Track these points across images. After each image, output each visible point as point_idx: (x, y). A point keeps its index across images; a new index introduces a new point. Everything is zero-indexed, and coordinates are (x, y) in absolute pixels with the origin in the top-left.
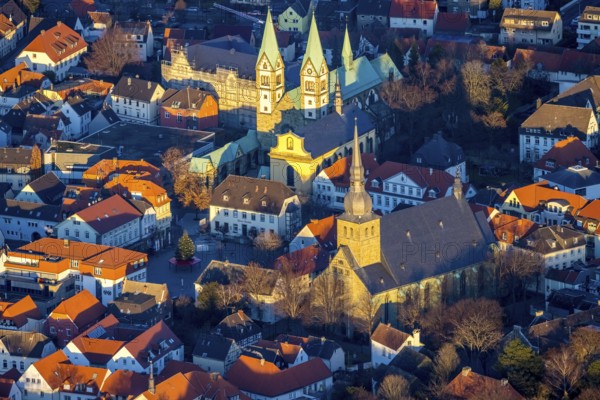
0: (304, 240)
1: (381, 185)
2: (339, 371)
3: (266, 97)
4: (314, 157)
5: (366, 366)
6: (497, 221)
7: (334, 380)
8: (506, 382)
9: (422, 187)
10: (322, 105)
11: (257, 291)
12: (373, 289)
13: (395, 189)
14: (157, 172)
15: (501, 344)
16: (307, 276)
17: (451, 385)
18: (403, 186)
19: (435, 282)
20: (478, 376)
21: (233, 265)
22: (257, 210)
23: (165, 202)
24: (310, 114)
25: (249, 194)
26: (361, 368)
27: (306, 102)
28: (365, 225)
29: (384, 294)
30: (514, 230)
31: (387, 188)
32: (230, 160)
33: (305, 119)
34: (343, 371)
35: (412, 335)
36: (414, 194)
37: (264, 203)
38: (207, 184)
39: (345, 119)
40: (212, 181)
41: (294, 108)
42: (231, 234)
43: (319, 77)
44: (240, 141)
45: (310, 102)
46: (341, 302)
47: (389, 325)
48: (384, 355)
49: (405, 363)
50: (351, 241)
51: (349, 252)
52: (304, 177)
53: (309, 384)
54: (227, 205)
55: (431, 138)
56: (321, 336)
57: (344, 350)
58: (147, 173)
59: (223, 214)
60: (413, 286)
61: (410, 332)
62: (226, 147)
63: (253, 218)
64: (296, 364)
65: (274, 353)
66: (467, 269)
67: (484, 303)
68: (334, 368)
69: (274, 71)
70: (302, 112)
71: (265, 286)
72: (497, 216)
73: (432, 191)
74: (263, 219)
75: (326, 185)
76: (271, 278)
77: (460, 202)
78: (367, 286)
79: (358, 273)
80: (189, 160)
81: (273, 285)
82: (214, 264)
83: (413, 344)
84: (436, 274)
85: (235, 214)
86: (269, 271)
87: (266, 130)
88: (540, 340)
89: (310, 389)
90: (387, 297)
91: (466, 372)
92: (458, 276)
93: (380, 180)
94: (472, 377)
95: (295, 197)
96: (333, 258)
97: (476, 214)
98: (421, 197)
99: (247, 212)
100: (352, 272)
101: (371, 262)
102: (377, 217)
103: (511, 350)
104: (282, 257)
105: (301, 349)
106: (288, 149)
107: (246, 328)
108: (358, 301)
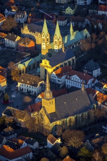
0: (39, 99)
1: (70, 77)
3: (44, 45)
4: (52, 67)
5: (45, 147)
6: (98, 95)
7: (33, 153)
9: (81, 79)
10: (60, 48)
12: (51, 121)
13: (74, 79)
14: (5, 70)
15: (82, 146)
16: (37, 112)
18: (76, 79)
20: (71, 159)
21: (13, 108)
22: (31, 85)
23: (4, 81)
24: (56, 51)
25: (29, 80)
27: (55, 47)
28: (50, 101)
29: (55, 122)
30: (102, 99)
31: (72, 79)
32: (31, 64)
33: (55, 52)
34: (37, 149)
35: (58, 140)
36: (79, 81)
37: (33, 83)
38: (23, 72)
40: (25, 71)
41: (52, 49)
42: (24, 91)
43: (59, 40)
44: (35, 58)
45: (56, 47)
46: (43, 124)
47: (52, 135)
48: (50, 145)
49: (55, 149)
50: (46, 105)
51: (45, 109)
53: (24, 155)
54: (23, 83)
55: (90, 61)
56: (31, 138)
57: (38, 142)
59: (22, 85)
60: (65, 119)
62: (30, 60)
63: (30, 87)
64: (22, 147)
65: (15, 144)
66: (84, 113)
68: (34, 148)
69: (46, 37)
70: (54, 50)
72: (98, 93)
73: (84, 81)
74: (32, 88)
75: (55, 76)
77: (83, 92)
78: (50, 120)
79: (47, 116)
80: (18, 64)
81: (23, 116)
82: (8, 108)
83: (58, 142)
84: (73, 115)
85: (25, 86)
86: (23, 111)
87: (44, 54)
88: (95, 145)
89: (24, 156)
90: (56, 123)
91: (68, 157)
92: (80, 115)
93: (70, 76)
94: (69, 159)
95: (43, 81)
96: (40, 110)
97: (89, 95)
98: (81, 82)
99: (29, 85)
100: (45, 115)
101: (52, 112)
102: (54, 98)
103: (83, 150)
104: (29, 106)
105: (24, 142)
106: (45, 64)
107: (11, 132)
108: (47, 124)
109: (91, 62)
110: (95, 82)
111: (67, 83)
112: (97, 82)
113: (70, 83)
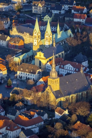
0: (41, 82)
1: (64, 67)
2: (46, 120)
3: (35, 41)
4: (46, 58)
5: (53, 118)
7: (44, 122)
8: (89, 126)
9: (74, 68)
10: (50, 44)
11: (26, 96)
12: (57, 97)
13: (67, 68)
14: (4, 61)
15: (89, 114)
16: (40, 92)
17: (74, 126)
18: (69, 67)
19: (74, 95)
20: (82, 123)
22: (30, 73)
23: (5, 70)
24: (47, 46)
25: (28, 68)
26: (52, 119)
27: (46, 43)
28: (55, 80)
29: (60, 98)
31: (65, 68)
32: (25, 58)
33: (45, 47)
34: (47, 120)
35: (66, 111)
36: (72, 70)
37: (32, 71)
39: (56, 48)
40: (20, 64)
41: (43, 45)
42: (23, 79)
43: (49, 36)
44: (28, 53)
45: (47, 43)
47: (60, 108)
48: (58, 116)
49: (63, 118)
51: (51, 87)
52: (44, 64)
53: (37, 123)
54: (22, 71)
56: (41, 110)
57: (48, 114)
58: (1, 62)
59: (21, 73)
60: (68, 96)
61: (65, 110)
62: (24, 54)
63: (29, 75)
64: (34, 117)
65: (28, 115)
66: (83, 92)
67: (85, 103)
68: (44, 119)
69: (38, 34)
70: (45, 45)
71: (28, 95)
73: (77, 69)
74: (31, 75)
75: (49, 66)
76: (30, 93)
77: (82, 74)
78: (55, 96)
79: (53, 93)
80: (14, 58)
81: (31, 95)
82: (15, 88)
83: (66, 113)
84: (74, 93)
85: (24, 74)
86: (30, 91)
87: (35, 50)
89: (37, 125)
90: (61, 99)
91: (78, 122)
92: (80, 94)
93: (63, 65)
94: (80, 124)
95: (40, 70)
96: (46, 88)
97: (87, 77)
98: (74, 71)
99: (27, 73)
100: (51, 92)
101: (57, 90)
102: (59, 77)
103: (91, 117)
104: (34, 87)
105: (36, 113)
106: (40, 56)
107: (22, 107)
108: (53, 100)
109: (80, 55)
110: (87, 70)
111: (61, 72)
112: (88, 70)
113: (63, 71)
